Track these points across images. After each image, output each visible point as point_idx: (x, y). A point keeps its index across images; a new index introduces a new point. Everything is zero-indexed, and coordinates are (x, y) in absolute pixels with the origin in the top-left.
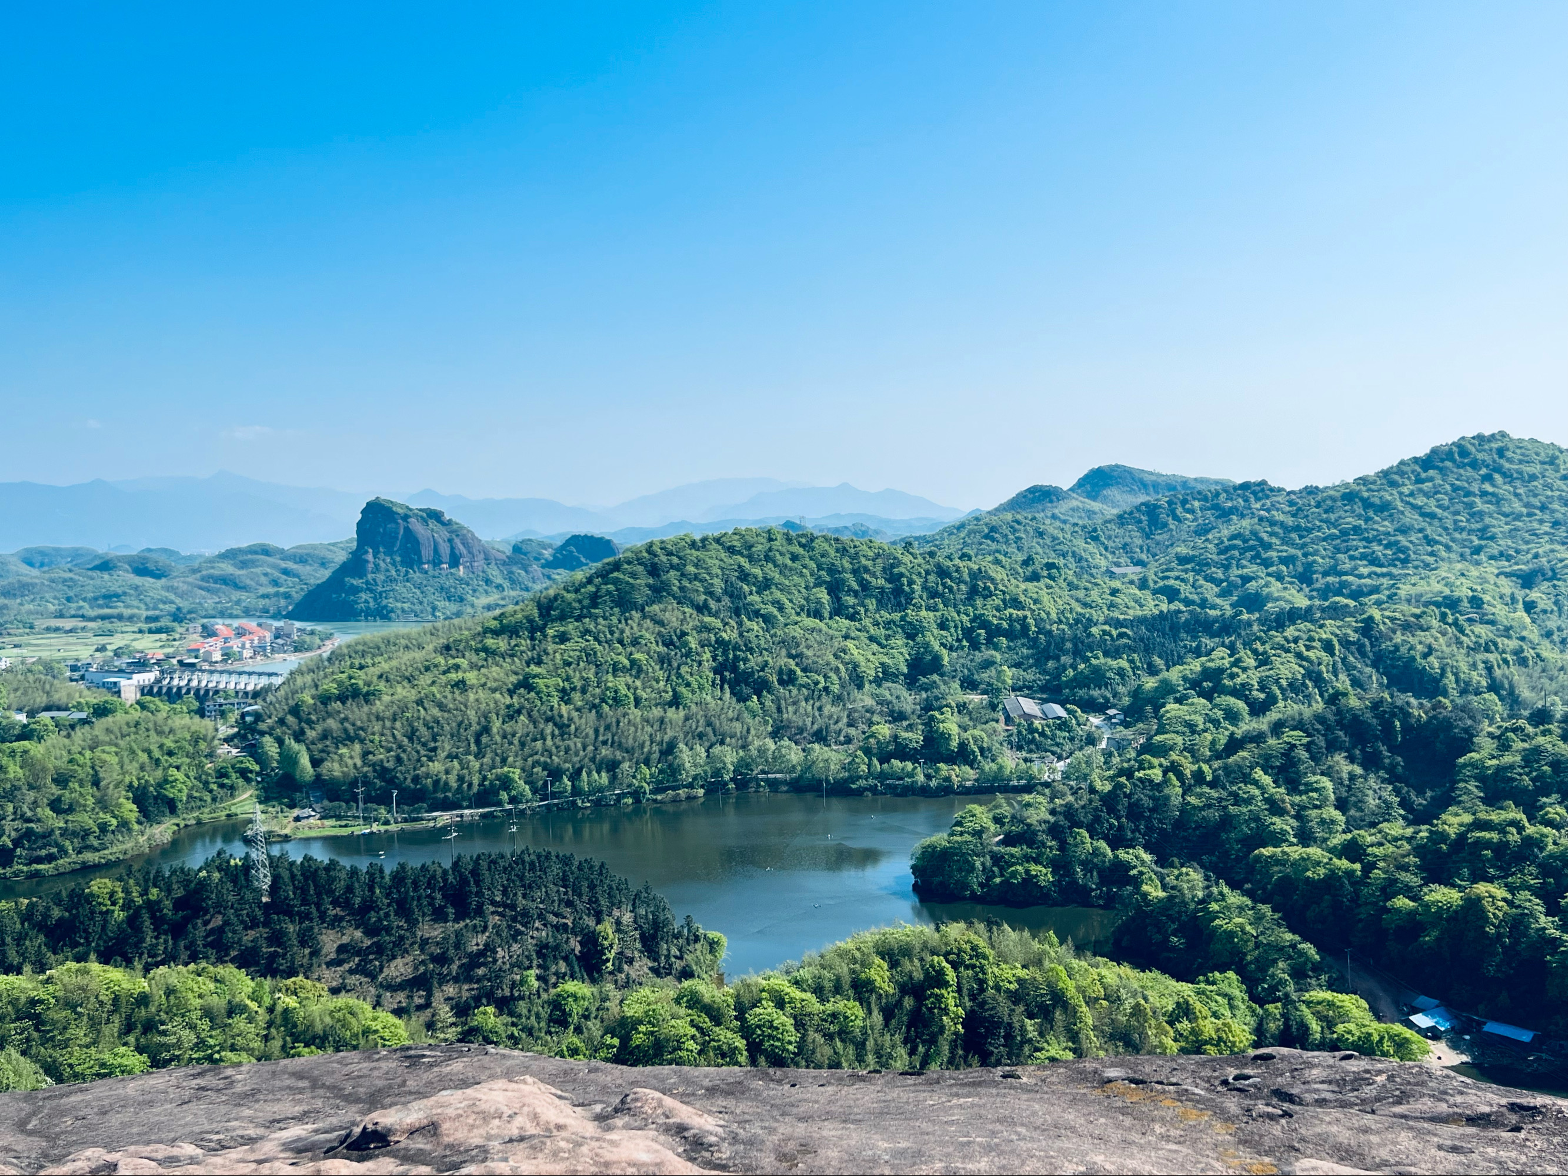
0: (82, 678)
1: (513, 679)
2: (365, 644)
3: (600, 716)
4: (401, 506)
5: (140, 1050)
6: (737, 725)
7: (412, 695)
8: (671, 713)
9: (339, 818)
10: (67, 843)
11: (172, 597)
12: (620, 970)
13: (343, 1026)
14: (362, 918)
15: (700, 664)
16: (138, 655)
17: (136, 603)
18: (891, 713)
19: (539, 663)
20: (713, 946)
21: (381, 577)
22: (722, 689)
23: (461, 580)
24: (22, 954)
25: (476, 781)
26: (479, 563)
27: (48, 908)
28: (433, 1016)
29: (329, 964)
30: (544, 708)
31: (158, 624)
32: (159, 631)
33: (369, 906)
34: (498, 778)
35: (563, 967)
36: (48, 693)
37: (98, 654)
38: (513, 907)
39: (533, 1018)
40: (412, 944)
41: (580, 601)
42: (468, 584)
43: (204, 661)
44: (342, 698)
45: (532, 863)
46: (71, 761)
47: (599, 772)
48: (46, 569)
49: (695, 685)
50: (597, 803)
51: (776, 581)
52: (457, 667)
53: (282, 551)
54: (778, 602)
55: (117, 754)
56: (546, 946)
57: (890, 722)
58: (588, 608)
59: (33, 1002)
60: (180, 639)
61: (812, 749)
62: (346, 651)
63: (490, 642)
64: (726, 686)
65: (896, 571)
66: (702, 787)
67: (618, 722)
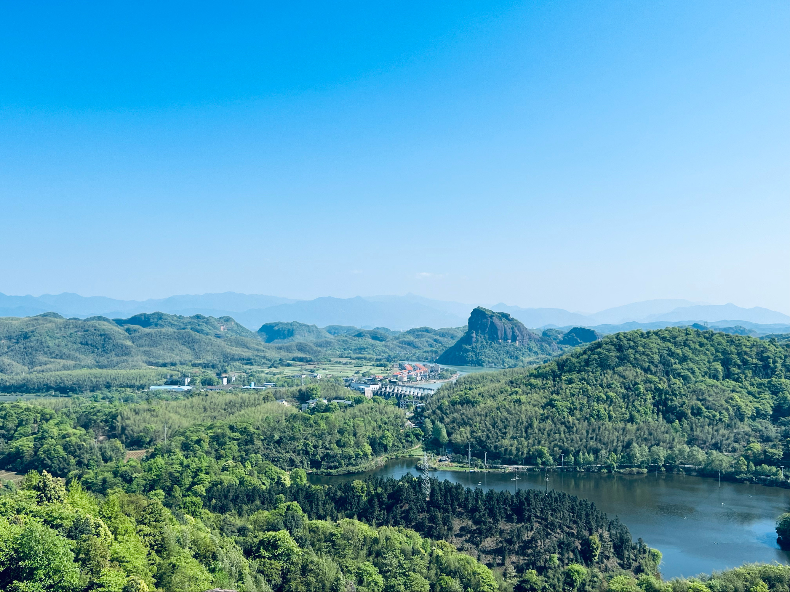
0: (350, 385)
1: (545, 401)
2: (472, 378)
3: (589, 424)
4: (489, 311)
5: (375, 565)
6: (667, 436)
7: (495, 405)
8: (629, 425)
9: (459, 462)
10: (342, 461)
11: (387, 350)
12: (602, 562)
13: (464, 568)
14: (472, 515)
15: (645, 400)
16: (372, 376)
17: (371, 352)
18: (762, 437)
19: (558, 393)
20: (654, 556)
21: (479, 345)
22: (658, 415)
23: (517, 348)
24: (325, 511)
25: (525, 452)
26: (526, 340)
27: (336, 491)
28: (506, 570)
29: (456, 536)
30: (560, 417)
31: (381, 363)
32: (381, 365)
33: (475, 509)
34: (536, 451)
35: (571, 555)
36: (336, 391)
37: (356, 375)
38: (546, 520)
39: (556, 580)
40: (496, 531)
41: (579, 363)
42: (520, 351)
43: (400, 381)
44: (462, 403)
45: (556, 498)
46: (345, 423)
47: (589, 454)
48: (336, 335)
49: (643, 412)
50: (588, 470)
51: (690, 357)
52: (516, 393)
53: (434, 331)
54: (692, 369)
55: (363, 421)
56: (563, 543)
57: (761, 442)
58: (584, 366)
59: (332, 535)
60: (390, 370)
61: (712, 453)
62: (463, 380)
63: (533, 381)
64: (660, 414)
65: (765, 354)
66: (646, 468)
67: (599, 428)
